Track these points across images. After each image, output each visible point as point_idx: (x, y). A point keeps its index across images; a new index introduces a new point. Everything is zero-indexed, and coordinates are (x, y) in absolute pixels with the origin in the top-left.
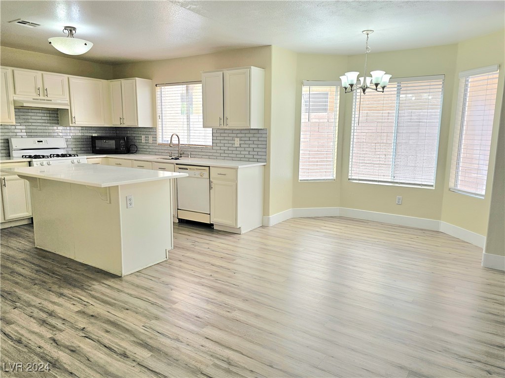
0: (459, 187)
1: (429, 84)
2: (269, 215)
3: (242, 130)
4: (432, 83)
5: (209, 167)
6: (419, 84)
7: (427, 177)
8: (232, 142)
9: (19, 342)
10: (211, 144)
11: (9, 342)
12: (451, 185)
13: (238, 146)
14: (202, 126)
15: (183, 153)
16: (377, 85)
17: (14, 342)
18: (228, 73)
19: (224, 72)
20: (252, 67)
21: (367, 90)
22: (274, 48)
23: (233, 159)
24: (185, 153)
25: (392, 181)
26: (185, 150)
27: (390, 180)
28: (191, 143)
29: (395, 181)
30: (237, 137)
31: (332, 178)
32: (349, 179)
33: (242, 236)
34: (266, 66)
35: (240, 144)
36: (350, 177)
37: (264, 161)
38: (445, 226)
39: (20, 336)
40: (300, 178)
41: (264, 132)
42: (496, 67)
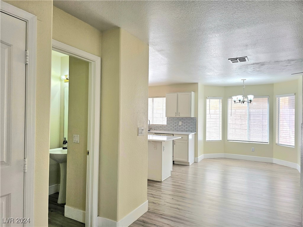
0: (280, 143)
1: (262, 99)
2: (198, 157)
3: (183, 118)
4: (264, 99)
5: (173, 134)
6: (261, 99)
7: (265, 138)
8: (178, 123)
10: (166, 124)
12: (277, 142)
13: (181, 125)
14: (165, 116)
15: (151, 129)
16: (240, 101)
18: (179, 94)
19: (178, 93)
20: (192, 92)
21: (244, 102)
22: (199, 84)
23: (183, 131)
24: (152, 128)
25: (248, 140)
26: (152, 127)
27: (247, 140)
28: (154, 124)
29: (250, 141)
30: (180, 121)
31: (220, 140)
32: (228, 140)
33: (190, 166)
34: (196, 91)
35: (182, 124)
36: (228, 139)
37: (195, 131)
38: (275, 160)
40: (206, 140)
41: (195, 119)
42: (294, 94)
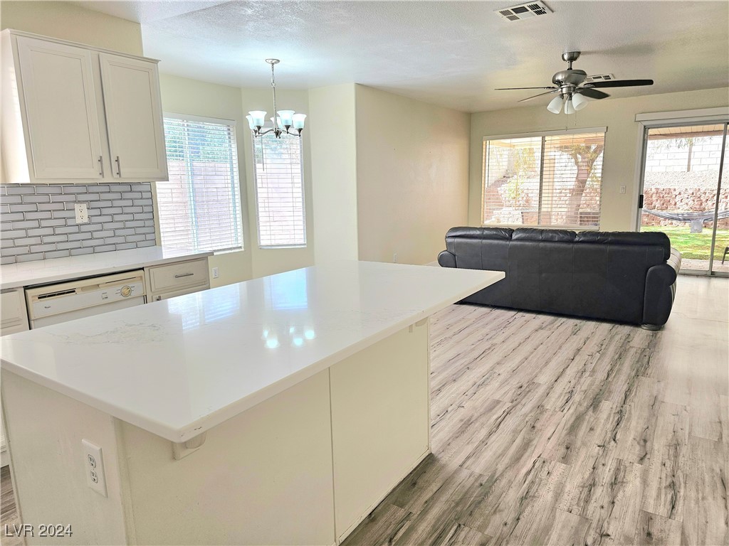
5: (142, 268)
8: (66, 214)
9: (672, 485)
11: (682, 494)
13: (85, 221)
17: (678, 489)
30: (79, 202)
35: (90, 217)
39: (663, 491)
41: (148, 188)
